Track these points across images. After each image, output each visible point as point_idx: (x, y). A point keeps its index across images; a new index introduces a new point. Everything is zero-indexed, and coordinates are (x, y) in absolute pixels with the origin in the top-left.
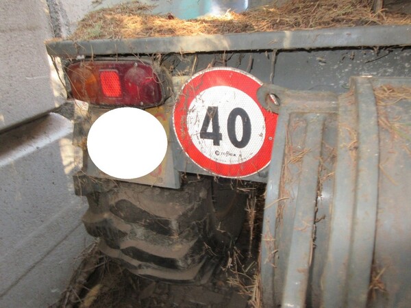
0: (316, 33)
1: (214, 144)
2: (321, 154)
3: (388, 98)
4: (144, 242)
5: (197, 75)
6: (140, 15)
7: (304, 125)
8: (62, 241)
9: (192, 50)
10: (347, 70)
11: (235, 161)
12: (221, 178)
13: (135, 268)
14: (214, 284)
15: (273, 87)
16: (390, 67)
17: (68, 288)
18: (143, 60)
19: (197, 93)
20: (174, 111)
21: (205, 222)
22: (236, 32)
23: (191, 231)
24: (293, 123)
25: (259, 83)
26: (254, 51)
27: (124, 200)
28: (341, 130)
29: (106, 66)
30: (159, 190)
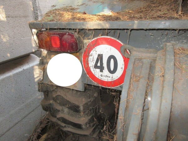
0: (149, 22)
1: (100, 72)
2: (148, 78)
3: (181, 53)
4: (67, 115)
5: (94, 39)
6: (71, 12)
7: (142, 64)
8: (31, 112)
9: (92, 28)
10: (164, 40)
11: (110, 80)
12: (103, 87)
13: (63, 127)
14: (100, 138)
15: (127, 46)
16: (185, 40)
17: (32, 134)
18: (70, 32)
19: (94, 48)
20: (83, 55)
21: (96, 108)
22: (113, 20)
23: (89, 111)
24: (136, 63)
25: (122, 44)
26: (120, 29)
27: (60, 95)
28: (157, 67)
29: (54, 34)
30: (76, 92)
